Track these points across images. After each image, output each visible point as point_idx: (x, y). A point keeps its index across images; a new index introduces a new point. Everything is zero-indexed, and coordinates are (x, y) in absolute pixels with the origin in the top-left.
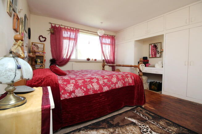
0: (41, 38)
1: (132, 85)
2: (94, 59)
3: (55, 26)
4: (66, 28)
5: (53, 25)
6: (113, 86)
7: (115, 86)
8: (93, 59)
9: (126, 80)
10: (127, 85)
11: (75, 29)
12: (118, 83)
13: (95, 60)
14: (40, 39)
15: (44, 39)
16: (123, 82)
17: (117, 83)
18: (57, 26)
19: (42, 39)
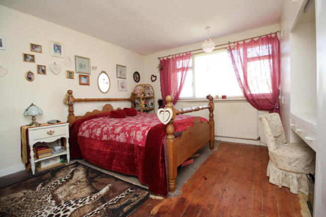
0: (153, 77)
1: (140, 145)
2: (220, 96)
3: (164, 59)
4: (174, 56)
5: (161, 59)
6: (112, 136)
7: (115, 137)
8: (217, 97)
9: (133, 134)
10: (132, 142)
11: (184, 54)
12: (121, 134)
13: (224, 97)
14: (152, 79)
15: (155, 78)
16: (128, 136)
17: (119, 134)
18: (165, 58)
19: (154, 79)
